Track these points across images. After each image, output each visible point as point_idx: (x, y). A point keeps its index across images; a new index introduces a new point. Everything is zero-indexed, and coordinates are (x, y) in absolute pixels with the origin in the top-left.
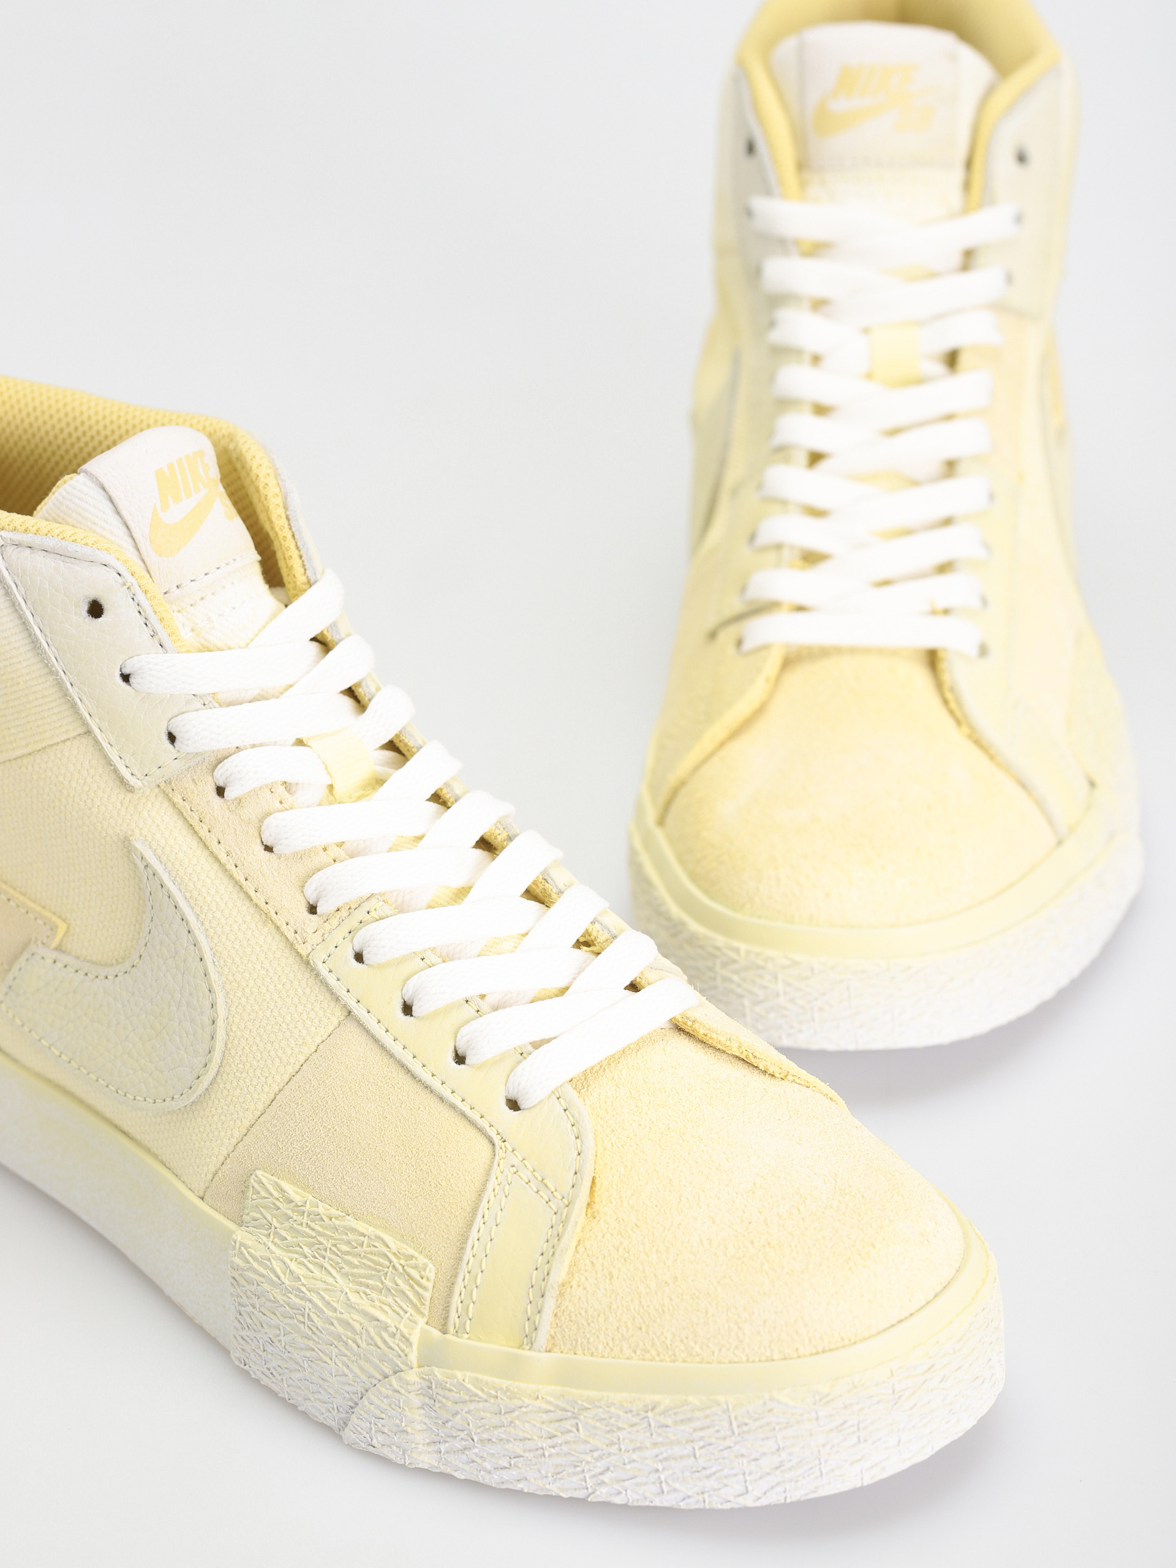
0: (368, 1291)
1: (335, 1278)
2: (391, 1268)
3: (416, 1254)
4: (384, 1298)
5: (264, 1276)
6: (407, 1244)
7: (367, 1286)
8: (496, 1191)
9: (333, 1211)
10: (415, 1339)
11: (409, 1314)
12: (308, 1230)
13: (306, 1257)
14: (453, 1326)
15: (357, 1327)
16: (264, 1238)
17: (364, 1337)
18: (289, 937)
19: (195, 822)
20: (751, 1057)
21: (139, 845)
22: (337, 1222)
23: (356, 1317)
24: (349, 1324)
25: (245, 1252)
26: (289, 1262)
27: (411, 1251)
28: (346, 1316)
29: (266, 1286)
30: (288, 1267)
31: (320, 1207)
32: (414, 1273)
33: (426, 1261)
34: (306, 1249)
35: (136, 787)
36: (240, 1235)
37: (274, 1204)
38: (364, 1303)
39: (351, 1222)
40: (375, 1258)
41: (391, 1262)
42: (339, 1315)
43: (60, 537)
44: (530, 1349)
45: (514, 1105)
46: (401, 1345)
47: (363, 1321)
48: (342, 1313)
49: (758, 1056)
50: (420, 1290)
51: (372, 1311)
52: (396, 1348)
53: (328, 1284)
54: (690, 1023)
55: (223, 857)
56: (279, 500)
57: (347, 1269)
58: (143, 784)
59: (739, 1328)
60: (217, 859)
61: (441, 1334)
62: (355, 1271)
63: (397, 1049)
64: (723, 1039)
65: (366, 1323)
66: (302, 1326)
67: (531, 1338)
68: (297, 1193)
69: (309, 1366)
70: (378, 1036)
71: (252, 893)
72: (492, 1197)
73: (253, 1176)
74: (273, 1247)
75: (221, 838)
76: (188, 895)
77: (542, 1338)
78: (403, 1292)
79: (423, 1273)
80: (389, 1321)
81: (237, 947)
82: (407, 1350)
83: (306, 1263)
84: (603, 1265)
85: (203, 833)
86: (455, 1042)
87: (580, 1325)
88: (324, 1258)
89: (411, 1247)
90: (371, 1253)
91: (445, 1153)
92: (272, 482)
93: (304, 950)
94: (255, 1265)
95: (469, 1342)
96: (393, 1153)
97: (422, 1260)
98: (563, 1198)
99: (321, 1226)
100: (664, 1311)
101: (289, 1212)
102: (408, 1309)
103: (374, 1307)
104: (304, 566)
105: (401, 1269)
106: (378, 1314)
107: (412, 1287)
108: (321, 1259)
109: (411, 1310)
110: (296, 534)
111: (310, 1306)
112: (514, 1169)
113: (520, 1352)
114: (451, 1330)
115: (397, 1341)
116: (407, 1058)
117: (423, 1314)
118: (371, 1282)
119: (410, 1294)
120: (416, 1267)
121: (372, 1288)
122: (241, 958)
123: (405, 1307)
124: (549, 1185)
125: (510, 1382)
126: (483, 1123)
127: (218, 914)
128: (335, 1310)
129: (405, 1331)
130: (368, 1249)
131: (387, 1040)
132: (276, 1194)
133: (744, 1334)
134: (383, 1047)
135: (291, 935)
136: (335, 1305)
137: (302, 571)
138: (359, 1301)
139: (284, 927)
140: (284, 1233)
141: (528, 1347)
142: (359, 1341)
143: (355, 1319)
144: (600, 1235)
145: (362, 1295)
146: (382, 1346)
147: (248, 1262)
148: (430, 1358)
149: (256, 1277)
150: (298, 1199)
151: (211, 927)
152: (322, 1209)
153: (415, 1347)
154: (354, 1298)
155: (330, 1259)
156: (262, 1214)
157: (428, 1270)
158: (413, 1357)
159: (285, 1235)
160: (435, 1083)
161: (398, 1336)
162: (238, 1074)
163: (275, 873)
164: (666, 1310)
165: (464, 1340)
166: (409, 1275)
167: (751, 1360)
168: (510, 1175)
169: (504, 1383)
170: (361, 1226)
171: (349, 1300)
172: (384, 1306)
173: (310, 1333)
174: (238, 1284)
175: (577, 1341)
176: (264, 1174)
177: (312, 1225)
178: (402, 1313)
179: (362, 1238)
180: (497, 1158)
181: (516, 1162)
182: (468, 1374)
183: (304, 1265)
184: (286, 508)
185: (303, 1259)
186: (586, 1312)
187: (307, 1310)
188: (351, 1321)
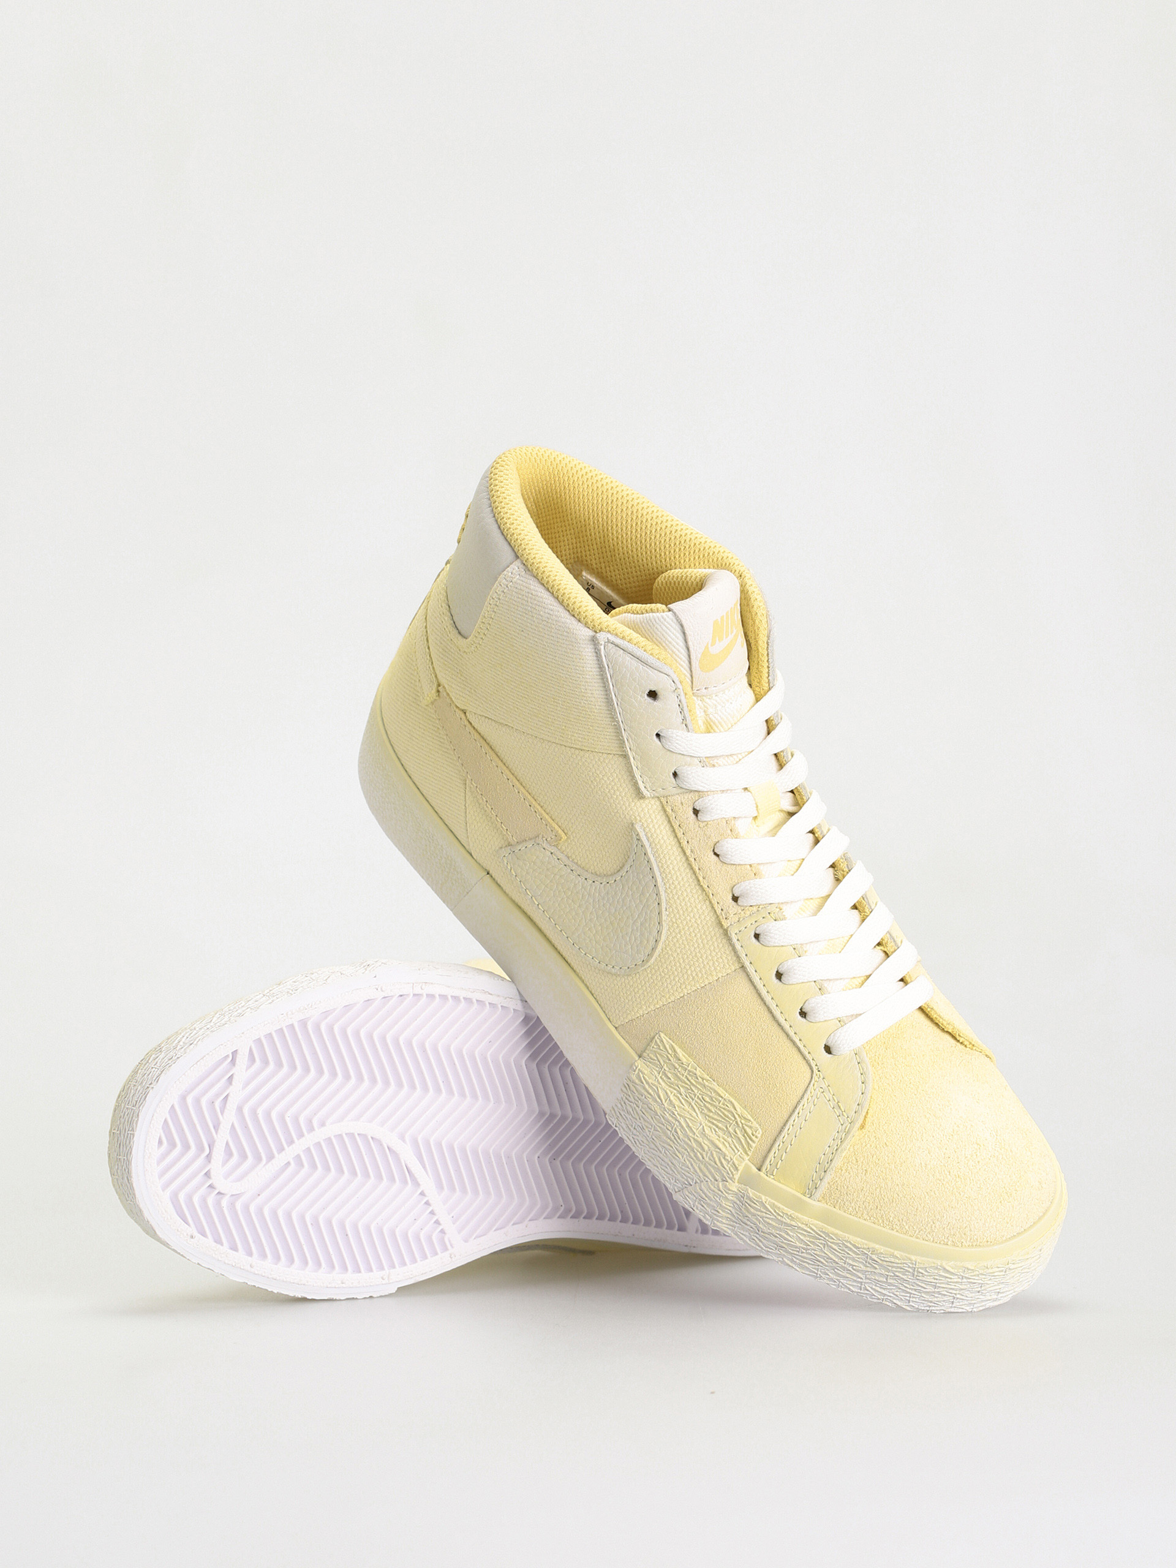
0: (717, 1129)
1: (697, 1114)
2: (734, 1122)
3: (752, 1120)
4: (726, 1137)
5: (651, 1095)
6: (747, 1112)
7: (717, 1126)
8: (809, 1100)
9: (706, 1076)
10: (741, 1168)
11: (739, 1153)
12: (686, 1080)
13: (681, 1095)
14: (765, 1168)
15: (706, 1148)
16: (656, 1073)
17: (708, 1155)
18: (717, 911)
19: (676, 827)
20: (957, 1034)
21: (638, 827)
22: (707, 1084)
23: (706, 1142)
24: (701, 1144)
25: (642, 1076)
26: (669, 1093)
27: (750, 1117)
28: (700, 1140)
29: (650, 1100)
30: (669, 1097)
31: (698, 1070)
32: (749, 1131)
33: (757, 1126)
34: (682, 1090)
35: (646, 796)
36: (640, 1064)
37: (667, 1057)
38: (714, 1137)
39: (715, 1086)
40: (726, 1113)
41: (735, 1118)
42: (696, 1137)
43: (643, 649)
44: (809, 1198)
45: (828, 1049)
46: (731, 1168)
47: (708, 1144)
48: (697, 1137)
49: (962, 1035)
50: (750, 1142)
51: (717, 1142)
52: (728, 1169)
53: (692, 1116)
54: (929, 1009)
55: (688, 852)
56: (766, 632)
57: (706, 1111)
58: (651, 795)
59: (934, 1223)
60: (685, 853)
61: (757, 1170)
62: (711, 1114)
63: (768, 998)
64: (945, 1023)
65: (712, 1148)
66: (669, 1132)
67: (812, 1192)
68: (684, 1056)
69: (665, 1152)
70: (758, 987)
71: (701, 879)
72: (806, 1103)
73: (658, 1035)
74: (660, 1080)
75: (690, 841)
76: (660, 864)
77: (818, 1194)
78: (739, 1138)
79: (754, 1133)
80: (727, 1153)
81: (683, 905)
82: (734, 1173)
83: (681, 1098)
84: (862, 1163)
85: (680, 835)
86: (804, 1005)
87: (842, 1194)
88: (693, 1100)
89: (749, 1114)
90: (724, 1109)
91: (783, 1067)
92: (764, 621)
93: (725, 924)
94: (647, 1086)
95: (772, 1181)
96: (751, 1057)
97: (755, 1124)
98: (848, 1117)
99: (695, 1081)
100: (893, 1201)
101: (676, 1065)
102: (740, 1149)
103: (719, 1141)
104: (768, 673)
105: (741, 1126)
106: (721, 1146)
107: (746, 1138)
108: (691, 1100)
109: (741, 1150)
110: (770, 654)
111: (678, 1124)
112: (822, 1090)
113: (803, 1197)
114: (764, 1169)
115: (729, 1165)
116: (773, 1007)
117: (748, 1155)
118: (720, 1125)
119: (743, 1141)
120: (751, 1127)
121: (719, 1128)
122: (684, 912)
123: (738, 1147)
124: (842, 1107)
125: (793, 1212)
126: (808, 1057)
127: (676, 883)
128: (694, 1134)
129: (736, 1162)
130: (722, 1106)
131: (763, 992)
132: (670, 1052)
133: (935, 1227)
134: (759, 995)
135: (719, 911)
136: (695, 1131)
137: (767, 675)
138: (710, 1134)
139: (716, 906)
140: (669, 1075)
141: (808, 1196)
142: (705, 1156)
143: (706, 1144)
144: (864, 1144)
145: (713, 1130)
146: (719, 1165)
147: (642, 1083)
148: (746, 1180)
149: (646, 1093)
150: (684, 1060)
151: (669, 888)
152: (699, 1072)
153: (739, 1172)
154: (707, 1131)
155: (696, 1101)
156: (657, 1057)
157: (757, 1132)
158: (737, 1177)
159: (670, 1077)
160: (786, 1026)
161: (731, 1163)
162: (663, 974)
163: (718, 872)
164: (894, 1201)
165: (770, 1179)
166: (745, 1130)
167: (935, 1241)
168: (819, 1093)
169: (790, 1212)
170: (721, 1091)
171: (704, 1131)
172: (725, 1142)
173: (673, 1138)
174: (629, 1089)
175: (838, 1201)
176: (665, 1037)
177: (690, 1078)
178: (736, 1151)
179: (721, 1099)
180: (813, 1081)
181: (824, 1086)
182: (769, 1199)
183: (679, 1099)
184: (768, 637)
185: (679, 1095)
186: (847, 1187)
187: (675, 1126)
188: (703, 1144)
